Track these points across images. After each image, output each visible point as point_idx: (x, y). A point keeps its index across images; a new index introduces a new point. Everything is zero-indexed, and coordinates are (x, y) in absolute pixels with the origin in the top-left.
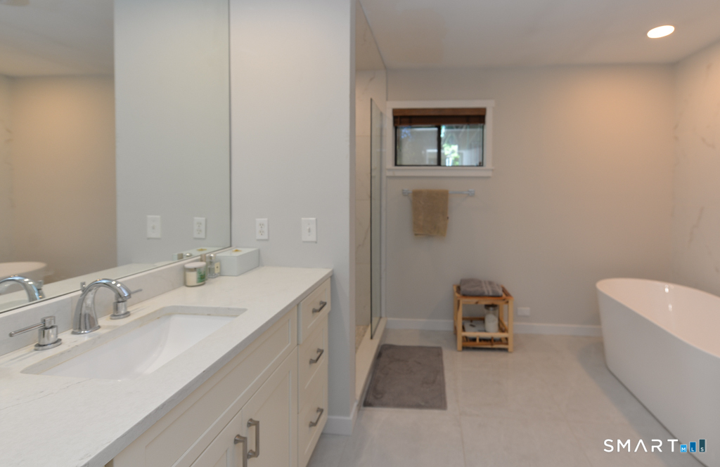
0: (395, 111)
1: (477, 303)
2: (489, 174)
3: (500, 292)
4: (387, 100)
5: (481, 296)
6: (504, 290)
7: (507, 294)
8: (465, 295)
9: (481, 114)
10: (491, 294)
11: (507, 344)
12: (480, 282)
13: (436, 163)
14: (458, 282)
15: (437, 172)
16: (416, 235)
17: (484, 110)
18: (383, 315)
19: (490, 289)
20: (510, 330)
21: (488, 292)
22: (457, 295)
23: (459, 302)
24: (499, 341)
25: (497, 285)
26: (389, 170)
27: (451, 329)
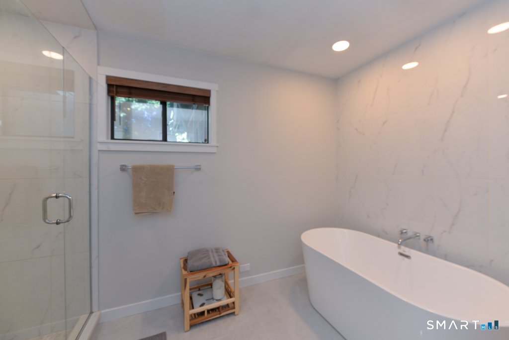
0: (108, 78)
1: (205, 276)
2: (214, 150)
3: (227, 260)
4: (99, 64)
5: (209, 268)
6: (230, 256)
7: (233, 260)
8: (192, 272)
9: (206, 95)
10: (218, 264)
11: (234, 308)
12: (208, 251)
13: (161, 139)
14: (185, 256)
15: (163, 147)
16: (136, 213)
17: (209, 91)
18: (95, 308)
19: (217, 258)
20: (237, 294)
21: (216, 262)
22: (184, 272)
23: (186, 280)
24: (227, 307)
25: (223, 251)
26: (101, 143)
27: (179, 302)
